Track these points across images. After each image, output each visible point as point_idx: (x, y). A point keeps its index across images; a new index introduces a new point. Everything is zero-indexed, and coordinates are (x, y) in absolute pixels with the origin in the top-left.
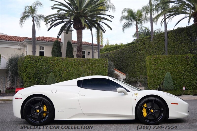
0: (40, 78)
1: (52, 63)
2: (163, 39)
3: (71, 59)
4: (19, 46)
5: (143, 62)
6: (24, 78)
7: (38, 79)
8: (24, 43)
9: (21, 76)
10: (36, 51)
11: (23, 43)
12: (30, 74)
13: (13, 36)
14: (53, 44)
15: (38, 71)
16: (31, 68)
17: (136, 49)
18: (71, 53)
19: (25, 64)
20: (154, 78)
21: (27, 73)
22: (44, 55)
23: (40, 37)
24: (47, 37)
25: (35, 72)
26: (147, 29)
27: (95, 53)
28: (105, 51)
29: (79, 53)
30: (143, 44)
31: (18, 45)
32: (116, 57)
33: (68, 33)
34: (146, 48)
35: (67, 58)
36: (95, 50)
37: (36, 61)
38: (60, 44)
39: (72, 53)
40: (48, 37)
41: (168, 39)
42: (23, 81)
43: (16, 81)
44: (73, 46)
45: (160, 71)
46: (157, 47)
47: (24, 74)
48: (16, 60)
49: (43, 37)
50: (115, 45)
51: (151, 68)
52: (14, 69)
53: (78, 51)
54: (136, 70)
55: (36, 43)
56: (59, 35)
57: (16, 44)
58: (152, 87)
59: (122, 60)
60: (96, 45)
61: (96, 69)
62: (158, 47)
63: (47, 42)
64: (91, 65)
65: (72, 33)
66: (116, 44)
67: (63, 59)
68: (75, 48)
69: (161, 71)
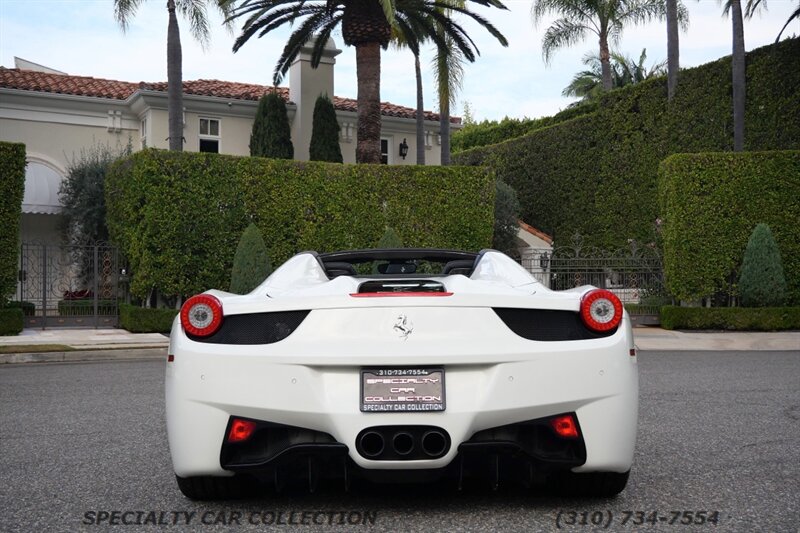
0: (201, 252)
1: (252, 183)
2: (722, 87)
3: (337, 170)
4: (114, 116)
5: (631, 187)
6: (131, 251)
7: (194, 253)
8: (134, 107)
9: (120, 240)
10: (184, 135)
11: (128, 106)
12: (156, 233)
13: (91, 78)
14: (255, 110)
15: (194, 218)
16: (163, 204)
17: (598, 134)
18: (331, 147)
19: (135, 189)
20: (696, 252)
21: (144, 229)
22: (220, 152)
23: (202, 82)
24: (231, 84)
25: (178, 222)
26: (623, 64)
27: (429, 148)
28: (466, 146)
29: (365, 146)
30: (630, 111)
31: (111, 112)
32: (512, 169)
33: (318, 62)
34: (646, 128)
35: (319, 163)
36: (430, 138)
37: (184, 176)
38: (284, 110)
39: (337, 148)
40: (233, 81)
41: (747, 87)
42: (128, 263)
43: (96, 262)
44: (338, 119)
45: (723, 222)
46: (694, 122)
47: (133, 234)
48: (98, 175)
49: (215, 82)
50: (503, 122)
51: (683, 205)
52: (93, 212)
53: (363, 135)
54: (598, 219)
55: (185, 103)
56: (280, 73)
57: (102, 109)
58: (688, 290)
59: (539, 180)
60: (435, 115)
61: (443, 211)
62: (702, 121)
63: (231, 101)
64: (420, 194)
65: (333, 64)
66: (507, 118)
67: (300, 166)
68: (347, 128)
69: (727, 221)
